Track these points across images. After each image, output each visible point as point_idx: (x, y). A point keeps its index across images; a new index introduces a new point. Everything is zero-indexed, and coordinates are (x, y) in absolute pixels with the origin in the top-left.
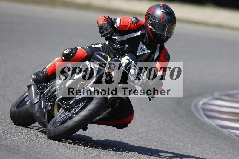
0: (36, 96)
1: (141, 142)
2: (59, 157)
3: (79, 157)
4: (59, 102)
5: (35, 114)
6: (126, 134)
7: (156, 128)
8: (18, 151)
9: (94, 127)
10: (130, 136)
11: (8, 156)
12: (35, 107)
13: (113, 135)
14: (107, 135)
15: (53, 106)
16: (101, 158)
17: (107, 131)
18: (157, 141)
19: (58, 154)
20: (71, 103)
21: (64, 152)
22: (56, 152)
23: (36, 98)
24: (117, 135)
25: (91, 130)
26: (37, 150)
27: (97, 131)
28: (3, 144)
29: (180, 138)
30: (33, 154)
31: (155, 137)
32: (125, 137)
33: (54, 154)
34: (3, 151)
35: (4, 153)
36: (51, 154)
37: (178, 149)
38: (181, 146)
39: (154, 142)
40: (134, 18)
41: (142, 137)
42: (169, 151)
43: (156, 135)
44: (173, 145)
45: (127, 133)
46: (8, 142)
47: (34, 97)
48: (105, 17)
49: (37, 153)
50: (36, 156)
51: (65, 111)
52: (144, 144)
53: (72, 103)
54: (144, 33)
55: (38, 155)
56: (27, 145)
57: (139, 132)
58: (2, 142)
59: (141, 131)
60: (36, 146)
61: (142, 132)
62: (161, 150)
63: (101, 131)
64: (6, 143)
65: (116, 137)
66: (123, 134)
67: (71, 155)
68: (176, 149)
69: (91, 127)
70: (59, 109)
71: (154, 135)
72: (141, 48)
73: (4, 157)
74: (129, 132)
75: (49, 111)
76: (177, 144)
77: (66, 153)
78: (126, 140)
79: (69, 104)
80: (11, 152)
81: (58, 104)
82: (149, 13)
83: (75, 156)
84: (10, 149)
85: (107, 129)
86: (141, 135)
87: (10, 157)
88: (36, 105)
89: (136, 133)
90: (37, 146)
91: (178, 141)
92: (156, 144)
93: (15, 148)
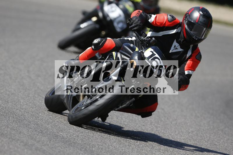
1: (192, 141)
2: (113, 151)
3: (132, 152)
6: (177, 132)
7: (206, 128)
8: (73, 143)
9: (147, 124)
10: (182, 134)
11: (64, 147)
13: (165, 132)
14: (159, 132)
16: (153, 154)
17: (159, 129)
18: (207, 141)
19: (112, 149)
21: (118, 147)
22: (110, 146)
24: (169, 133)
25: (144, 127)
26: (92, 143)
27: (150, 127)
28: (59, 136)
29: (228, 139)
30: (88, 147)
31: (205, 137)
32: (176, 135)
33: (108, 148)
34: (59, 143)
35: (60, 144)
36: (106, 148)
37: (227, 150)
38: (229, 148)
39: (204, 141)
41: (193, 136)
42: (219, 151)
43: (206, 135)
44: (222, 146)
45: (179, 131)
46: (64, 133)
48: (139, 11)
49: (92, 146)
50: (91, 149)
52: (195, 143)
54: (180, 32)
55: (93, 148)
56: (81, 137)
57: (190, 131)
58: (58, 133)
59: (192, 130)
60: (91, 139)
61: (193, 132)
62: (211, 150)
63: (154, 128)
64: (62, 134)
65: (168, 135)
66: (174, 132)
67: (125, 150)
68: (226, 149)
69: (144, 124)
71: (204, 135)
72: (175, 46)
73: (60, 148)
74: (180, 131)
75: (74, 97)
76: (226, 145)
77: (120, 148)
78: (177, 138)
80: (67, 144)
83: (129, 152)
84: (66, 141)
85: (159, 127)
86: (192, 134)
87: (66, 148)
89: (187, 132)
91: (227, 142)
92: (206, 143)
93: (71, 139)
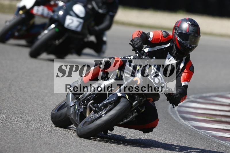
0: (72, 100)
4: (91, 106)
5: (70, 115)
12: (70, 109)
15: (85, 109)
20: (99, 106)
23: (72, 102)
40: (165, 32)
47: (71, 101)
48: (139, 32)
51: (95, 113)
53: (101, 106)
70: (90, 112)
72: (169, 59)
75: (81, 112)
79: (98, 107)
81: (90, 107)
82: (176, 25)
88: (72, 108)
90: (23, 149)
